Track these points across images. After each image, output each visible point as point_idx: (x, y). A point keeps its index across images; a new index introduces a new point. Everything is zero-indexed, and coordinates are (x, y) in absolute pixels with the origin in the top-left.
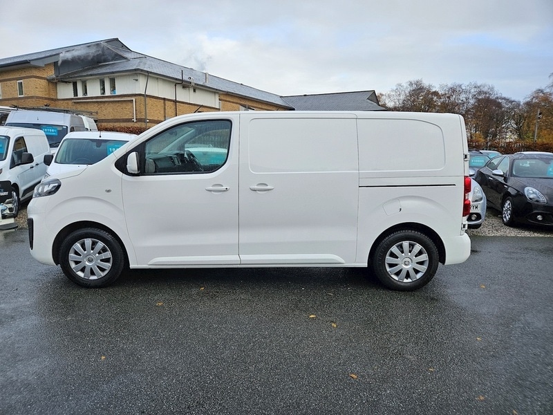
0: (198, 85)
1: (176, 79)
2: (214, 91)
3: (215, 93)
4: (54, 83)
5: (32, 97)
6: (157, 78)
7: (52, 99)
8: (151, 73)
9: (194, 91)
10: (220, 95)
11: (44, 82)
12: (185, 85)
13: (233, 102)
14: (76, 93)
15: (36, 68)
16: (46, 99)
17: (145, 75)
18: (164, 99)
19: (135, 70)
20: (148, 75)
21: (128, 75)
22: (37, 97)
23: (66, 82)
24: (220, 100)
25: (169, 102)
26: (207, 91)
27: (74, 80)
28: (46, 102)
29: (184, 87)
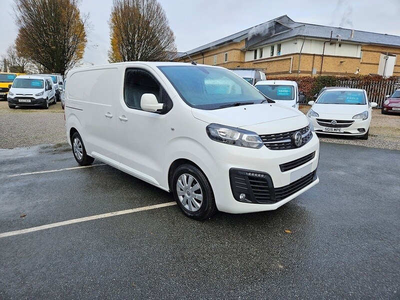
0: (344, 40)
1: (326, 38)
2: (357, 44)
3: (358, 45)
4: (243, 52)
5: (231, 62)
6: (311, 40)
7: (242, 63)
8: (307, 36)
9: (340, 46)
10: (362, 46)
11: (239, 52)
12: (332, 42)
13: (374, 52)
14: (255, 57)
15: (236, 43)
16: (238, 62)
17: (303, 39)
18: (314, 55)
19: (296, 36)
20: (304, 38)
21: (291, 41)
22: (234, 62)
23: (251, 51)
24: (362, 50)
25: (318, 57)
26: (352, 44)
27: (255, 48)
28: (239, 64)
29: (331, 44)
